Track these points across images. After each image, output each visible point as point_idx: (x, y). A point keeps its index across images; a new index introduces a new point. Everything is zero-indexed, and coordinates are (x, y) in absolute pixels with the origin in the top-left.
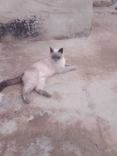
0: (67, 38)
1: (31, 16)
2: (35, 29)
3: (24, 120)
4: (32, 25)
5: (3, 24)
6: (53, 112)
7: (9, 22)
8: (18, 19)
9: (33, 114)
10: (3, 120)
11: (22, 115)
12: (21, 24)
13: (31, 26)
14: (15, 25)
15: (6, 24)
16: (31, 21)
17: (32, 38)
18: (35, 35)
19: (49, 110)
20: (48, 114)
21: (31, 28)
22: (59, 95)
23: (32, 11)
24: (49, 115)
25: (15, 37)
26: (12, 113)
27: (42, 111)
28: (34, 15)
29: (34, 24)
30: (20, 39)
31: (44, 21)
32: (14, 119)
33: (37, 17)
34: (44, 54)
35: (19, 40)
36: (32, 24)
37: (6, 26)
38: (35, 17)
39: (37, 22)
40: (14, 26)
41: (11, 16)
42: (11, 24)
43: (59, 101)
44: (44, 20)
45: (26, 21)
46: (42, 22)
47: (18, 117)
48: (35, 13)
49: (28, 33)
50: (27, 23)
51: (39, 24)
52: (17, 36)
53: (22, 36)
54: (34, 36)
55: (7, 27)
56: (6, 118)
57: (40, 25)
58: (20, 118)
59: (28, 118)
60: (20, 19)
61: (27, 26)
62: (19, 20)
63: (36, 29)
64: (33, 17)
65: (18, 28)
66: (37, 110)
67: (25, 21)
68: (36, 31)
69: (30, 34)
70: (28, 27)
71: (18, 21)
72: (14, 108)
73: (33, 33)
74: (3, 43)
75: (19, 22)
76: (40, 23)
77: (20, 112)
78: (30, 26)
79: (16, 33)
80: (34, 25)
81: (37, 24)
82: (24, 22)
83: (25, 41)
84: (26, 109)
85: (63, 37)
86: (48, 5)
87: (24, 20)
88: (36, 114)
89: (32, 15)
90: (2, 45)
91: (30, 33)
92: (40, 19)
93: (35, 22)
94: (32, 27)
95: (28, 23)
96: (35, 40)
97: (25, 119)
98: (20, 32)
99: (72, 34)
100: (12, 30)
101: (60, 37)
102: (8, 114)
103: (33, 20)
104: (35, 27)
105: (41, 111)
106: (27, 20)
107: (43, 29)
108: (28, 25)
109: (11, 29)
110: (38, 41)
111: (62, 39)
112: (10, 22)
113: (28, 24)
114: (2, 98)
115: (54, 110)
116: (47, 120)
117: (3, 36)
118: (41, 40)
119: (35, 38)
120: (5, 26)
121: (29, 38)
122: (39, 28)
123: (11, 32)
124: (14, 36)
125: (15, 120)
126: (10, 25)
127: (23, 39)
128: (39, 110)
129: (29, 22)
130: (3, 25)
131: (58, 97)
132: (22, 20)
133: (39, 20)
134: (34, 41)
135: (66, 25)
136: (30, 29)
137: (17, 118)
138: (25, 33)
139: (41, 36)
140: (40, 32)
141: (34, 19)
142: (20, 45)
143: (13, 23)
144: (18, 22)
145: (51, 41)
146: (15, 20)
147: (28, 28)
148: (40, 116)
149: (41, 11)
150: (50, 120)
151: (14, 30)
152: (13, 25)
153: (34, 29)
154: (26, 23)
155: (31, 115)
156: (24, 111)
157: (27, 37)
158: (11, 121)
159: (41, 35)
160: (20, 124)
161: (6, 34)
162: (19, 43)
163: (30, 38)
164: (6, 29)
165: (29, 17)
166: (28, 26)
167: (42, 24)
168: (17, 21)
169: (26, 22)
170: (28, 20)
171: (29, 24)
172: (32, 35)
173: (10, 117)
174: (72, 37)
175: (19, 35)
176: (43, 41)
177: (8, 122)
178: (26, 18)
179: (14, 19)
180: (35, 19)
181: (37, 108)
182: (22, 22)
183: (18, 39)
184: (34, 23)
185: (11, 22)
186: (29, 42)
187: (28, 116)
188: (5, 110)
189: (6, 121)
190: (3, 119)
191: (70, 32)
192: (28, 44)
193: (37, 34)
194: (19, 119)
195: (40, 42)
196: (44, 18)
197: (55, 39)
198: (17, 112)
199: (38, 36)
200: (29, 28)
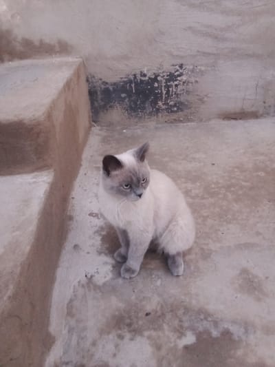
0: (255, 115)
1: (173, 65)
2: (178, 95)
3: (171, 343)
4: (171, 86)
5: (107, 83)
6: (246, 331)
7: (122, 78)
8: (141, 72)
9: (193, 329)
10: (120, 332)
11: (165, 327)
12: (148, 83)
13: (168, 89)
14: (133, 85)
15: (115, 84)
16: (172, 77)
17: (167, 116)
18: (175, 109)
19: (234, 322)
20: (232, 334)
21: (168, 92)
22: (256, 280)
23: (175, 53)
24: (235, 337)
25: (129, 114)
26: (140, 315)
27: (216, 324)
28: (179, 62)
29: (176, 83)
30: (141, 117)
31: (202, 75)
32: (146, 333)
33: (188, 67)
34: (197, 156)
35: (136, 120)
36: (172, 83)
37: (113, 88)
38: (181, 66)
39: (184, 78)
40: (132, 87)
41: (127, 65)
42: (125, 83)
43: (259, 300)
44: (202, 73)
45: (159, 75)
46: (197, 79)
47: (155, 329)
48: (182, 57)
49: (160, 103)
50: (161, 81)
51: (188, 82)
52: (135, 112)
53: (145, 111)
54: (172, 112)
55: (114, 90)
56: (126, 327)
57: (190, 84)
58: (160, 333)
59: (180, 338)
60: (145, 72)
61: (160, 87)
62: (145, 75)
63: (180, 94)
64: (177, 67)
65: (138, 93)
66: (202, 317)
67: (156, 76)
68: (179, 100)
69: (164, 107)
70: (161, 90)
71: (141, 76)
72: (144, 303)
73: (172, 103)
74: (101, 126)
75: (143, 79)
76: (193, 80)
77: (159, 317)
78: (168, 87)
79: (132, 103)
80: (176, 86)
81: (184, 83)
82: (155, 79)
83: (152, 123)
84: (172, 311)
85: (244, 113)
86: (216, 38)
87: (154, 74)
88: (201, 329)
89: (175, 64)
90: (100, 130)
91: (163, 104)
92: (193, 71)
93: (179, 78)
94: (171, 89)
95: (164, 81)
96: (175, 120)
97: (173, 340)
98: (143, 102)
99: (270, 106)
100: (125, 98)
101: (235, 114)
102: (130, 317)
103: (176, 74)
104: (179, 90)
105: (212, 323)
106: (162, 75)
107: (197, 95)
108: (162, 86)
109: (123, 95)
110: (181, 121)
111: (240, 119)
112: (123, 80)
113: (164, 84)
114: (111, 269)
115: (247, 326)
116: (232, 352)
117: (105, 111)
118: (189, 120)
119: (175, 116)
120: (111, 88)
121: (160, 115)
122: (188, 92)
123: (123, 101)
124: (127, 110)
125: (149, 338)
126: (123, 86)
127: (147, 117)
128: (206, 319)
129: (166, 80)
130: (107, 86)
131: (255, 289)
132: (150, 74)
133: (190, 73)
134: (171, 122)
135: (257, 85)
136: (166, 94)
137: (153, 333)
138: (155, 103)
139: (189, 111)
140: (188, 101)
141: (177, 71)
142: (139, 132)
143: (130, 82)
144: (141, 80)
145: (213, 122)
146: (135, 75)
147: (162, 93)
148: (211, 337)
149: (198, 51)
150: (240, 352)
151: (129, 96)
152: (130, 85)
153: (175, 94)
154: (158, 81)
155: (186, 329)
156: (169, 316)
157: (157, 113)
158: (138, 338)
159: (190, 108)
160: (163, 352)
161: (110, 107)
162: (137, 127)
163: (162, 117)
164: (114, 95)
165: (168, 67)
166: (163, 88)
167: (196, 82)
168: (139, 77)
169: (159, 78)
170: (165, 74)
171: (166, 83)
172: (170, 110)
173: (136, 326)
174: (268, 114)
175: (139, 108)
176: (193, 123)
177: (132, 339)
178: (160, 69)
179: (133, 73)
180: (181, 71)
181: (200, 311)
182: (150, 78)
183: (136, 117)
184: (176, 80)
185: (126, 80)
186: (160, 126)
187: (180, 332)
188: (121, 305)
189: (128, 336)
190: (120, 329)
191: (264, 102)
192: (156, 128)
193: (180, 106)
194: (159, 337)
195: (185, 124)
196: (203, 68)
197: (224, 119)
198: (152, 313)
199: (182, 111)
200: (164, 92)
